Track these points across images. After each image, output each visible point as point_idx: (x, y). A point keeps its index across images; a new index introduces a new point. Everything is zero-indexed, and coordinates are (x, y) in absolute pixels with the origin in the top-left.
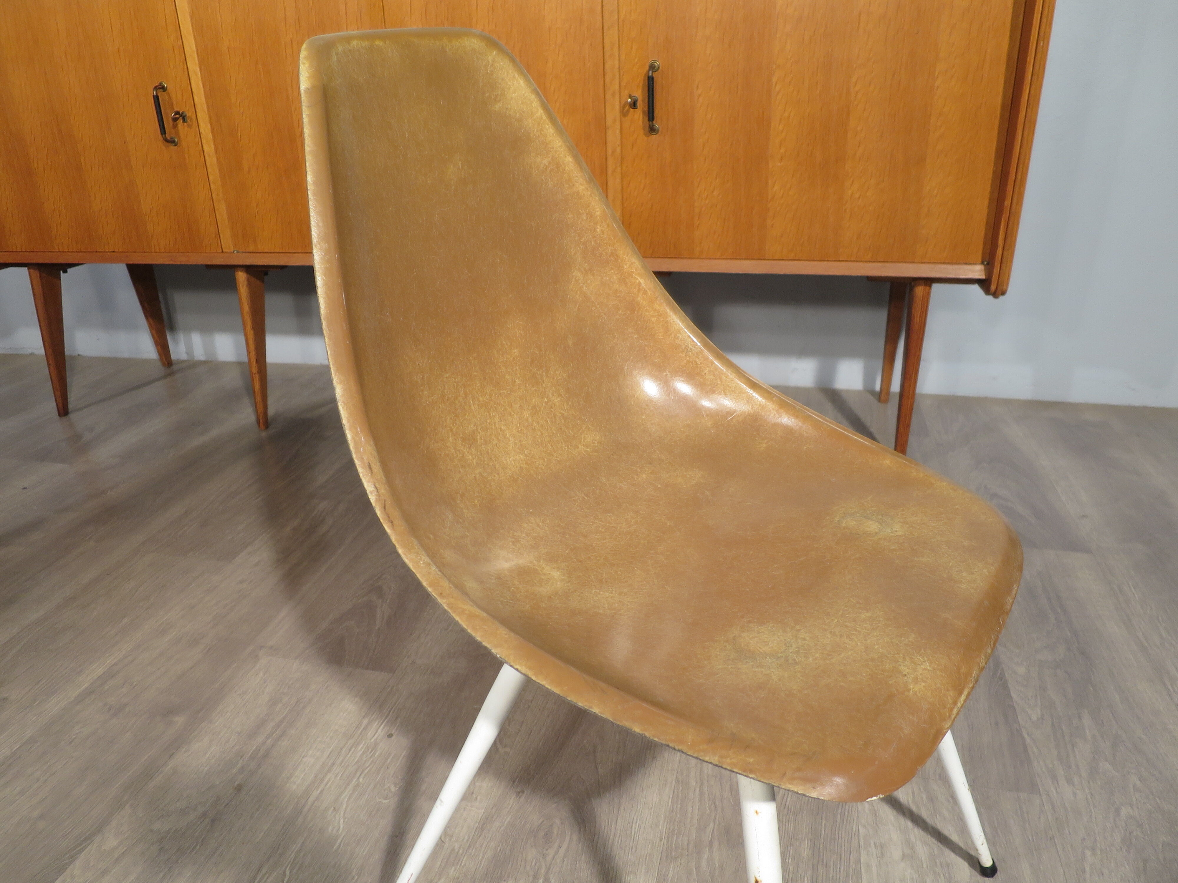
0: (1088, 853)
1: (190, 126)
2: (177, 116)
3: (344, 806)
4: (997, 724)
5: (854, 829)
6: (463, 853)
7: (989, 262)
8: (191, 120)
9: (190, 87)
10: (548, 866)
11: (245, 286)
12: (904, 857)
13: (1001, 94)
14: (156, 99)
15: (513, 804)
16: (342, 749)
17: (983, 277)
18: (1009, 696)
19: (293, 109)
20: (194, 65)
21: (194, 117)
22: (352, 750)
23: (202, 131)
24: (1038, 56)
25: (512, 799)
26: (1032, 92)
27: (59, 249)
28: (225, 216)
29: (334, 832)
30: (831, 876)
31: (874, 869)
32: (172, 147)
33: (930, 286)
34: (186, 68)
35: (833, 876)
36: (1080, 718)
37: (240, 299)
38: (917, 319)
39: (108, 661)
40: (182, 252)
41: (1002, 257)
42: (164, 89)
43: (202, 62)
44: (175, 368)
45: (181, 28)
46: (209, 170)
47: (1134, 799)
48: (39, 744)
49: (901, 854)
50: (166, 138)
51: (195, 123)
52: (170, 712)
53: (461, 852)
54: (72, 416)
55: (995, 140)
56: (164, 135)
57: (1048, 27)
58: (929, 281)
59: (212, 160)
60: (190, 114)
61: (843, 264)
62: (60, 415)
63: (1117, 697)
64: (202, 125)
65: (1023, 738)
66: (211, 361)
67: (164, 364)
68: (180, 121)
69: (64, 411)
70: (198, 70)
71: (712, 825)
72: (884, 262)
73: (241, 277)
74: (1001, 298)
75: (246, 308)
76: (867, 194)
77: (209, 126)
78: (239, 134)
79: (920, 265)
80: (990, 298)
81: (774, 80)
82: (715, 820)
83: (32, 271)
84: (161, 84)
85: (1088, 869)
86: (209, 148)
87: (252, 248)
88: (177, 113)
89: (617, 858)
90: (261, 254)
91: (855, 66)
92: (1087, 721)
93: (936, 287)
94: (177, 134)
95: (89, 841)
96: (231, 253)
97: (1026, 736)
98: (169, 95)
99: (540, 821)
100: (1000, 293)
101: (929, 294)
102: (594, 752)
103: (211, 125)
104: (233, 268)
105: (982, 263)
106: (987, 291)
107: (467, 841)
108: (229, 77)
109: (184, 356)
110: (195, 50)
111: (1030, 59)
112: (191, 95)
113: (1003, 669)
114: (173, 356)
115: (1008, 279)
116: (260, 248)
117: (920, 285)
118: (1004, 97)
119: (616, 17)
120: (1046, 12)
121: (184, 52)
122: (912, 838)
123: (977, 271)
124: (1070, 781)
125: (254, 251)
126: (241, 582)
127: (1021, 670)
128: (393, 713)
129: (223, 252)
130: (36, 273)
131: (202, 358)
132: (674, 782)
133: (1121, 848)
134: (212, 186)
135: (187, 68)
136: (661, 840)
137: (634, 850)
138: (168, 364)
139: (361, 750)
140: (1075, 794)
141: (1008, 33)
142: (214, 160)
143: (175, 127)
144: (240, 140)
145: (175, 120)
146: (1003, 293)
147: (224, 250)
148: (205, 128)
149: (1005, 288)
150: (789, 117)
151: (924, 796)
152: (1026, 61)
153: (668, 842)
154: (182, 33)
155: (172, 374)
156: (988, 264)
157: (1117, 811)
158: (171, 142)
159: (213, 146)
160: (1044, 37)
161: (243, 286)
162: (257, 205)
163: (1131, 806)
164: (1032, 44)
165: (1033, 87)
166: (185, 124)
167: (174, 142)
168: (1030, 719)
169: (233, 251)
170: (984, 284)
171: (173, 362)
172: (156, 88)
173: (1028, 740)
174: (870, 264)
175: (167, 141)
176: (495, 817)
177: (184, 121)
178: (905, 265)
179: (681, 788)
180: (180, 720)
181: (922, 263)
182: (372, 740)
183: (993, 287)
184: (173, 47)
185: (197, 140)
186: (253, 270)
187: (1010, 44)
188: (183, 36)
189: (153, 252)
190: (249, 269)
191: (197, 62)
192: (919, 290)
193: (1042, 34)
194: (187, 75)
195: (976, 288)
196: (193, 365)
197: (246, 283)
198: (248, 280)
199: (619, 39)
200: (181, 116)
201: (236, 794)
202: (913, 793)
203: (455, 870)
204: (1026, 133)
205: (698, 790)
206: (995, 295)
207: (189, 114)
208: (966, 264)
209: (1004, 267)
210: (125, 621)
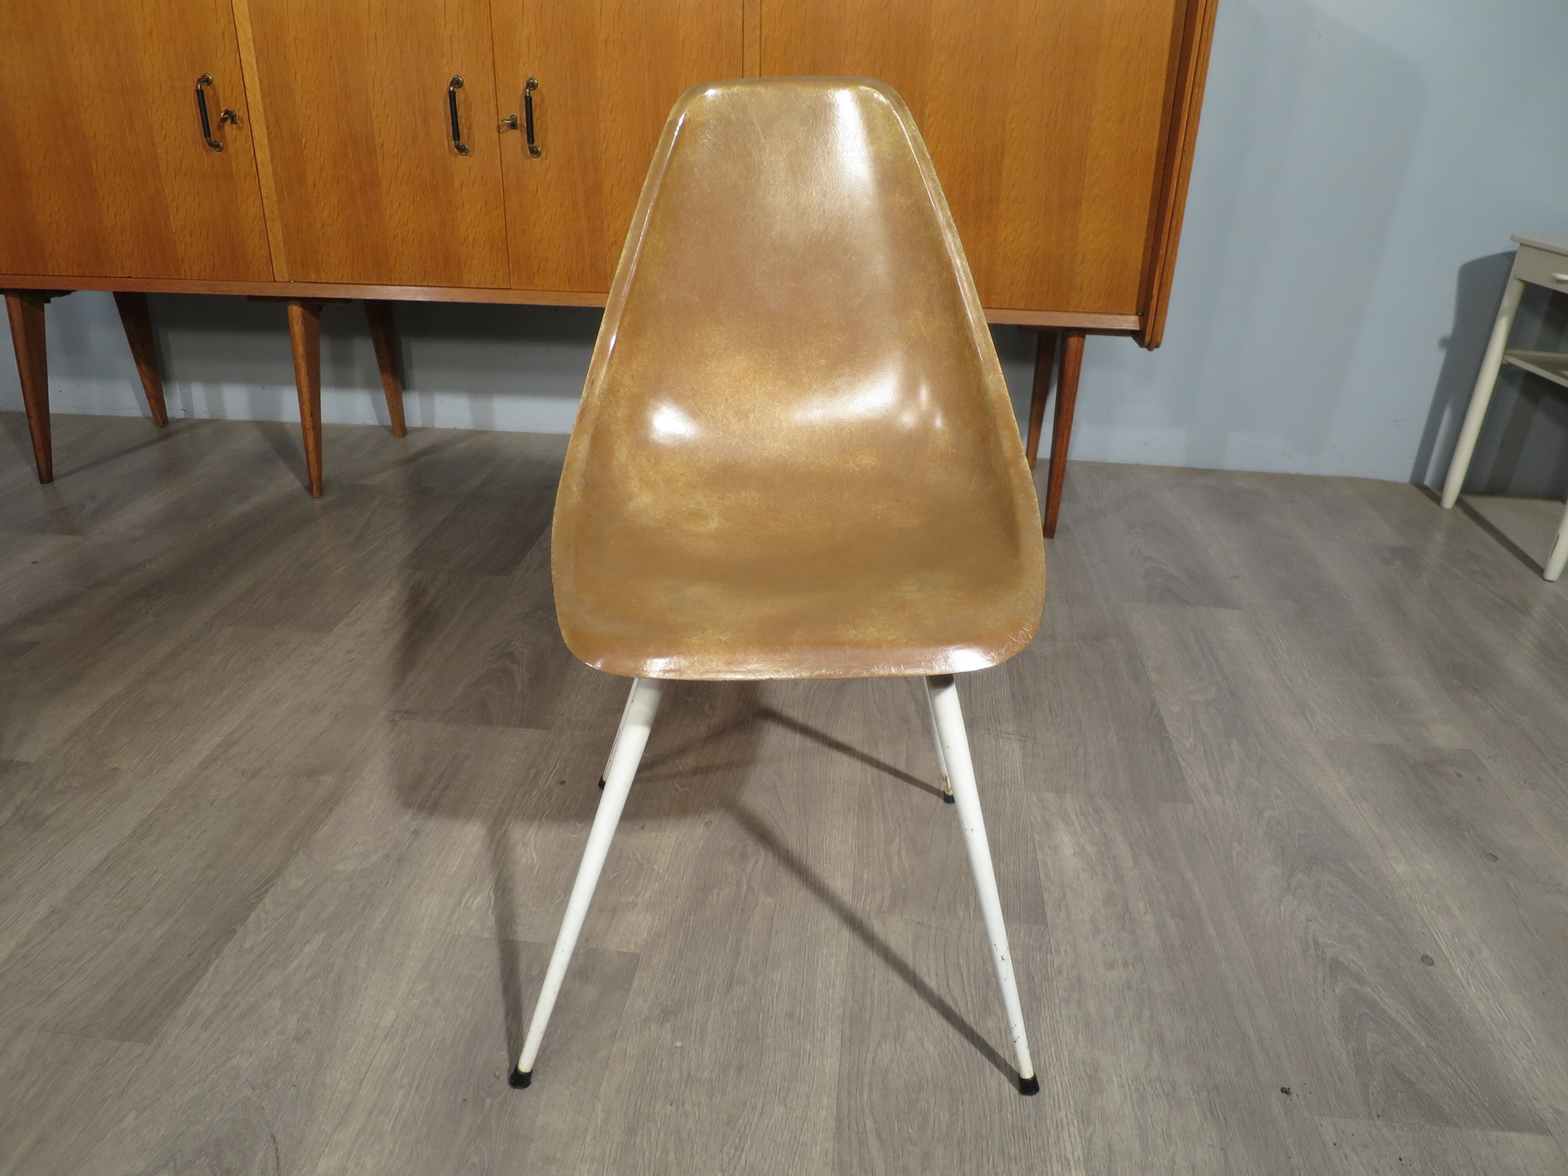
0: (1235, 844)
1: (240, 129)
2: (227, 116)
3: (533, 842)
4: (1154, 752)
5: (1029, 836)
6: (663, 872)
7: (1143, 312)
8: (242, 122)
9: (242, 83)
10: (749, 877)
11: (300, 323)
12: (1075, 854)
13: (1157, 139)
14: (200, 94)
15: (703, 832)
16: (515, 796)
17: (1138, 329)
18: (1164, 730)
19: (374, 114)
20: (248, 56)
21: (246, 119)
22: (527, 797)
23: (254, 134)
24: (1194, 102)
25: (701, 828)
26: (1188, 139)
27: (54, 272)
28: (280, 237)
29: (529, 862)
30: (1012, 870)
31: (1050, 864)
32: (216, 153)
33: (1084, 337)
34: (238, 58)
35: (1013, 871)
36: (1229, 745)
37: (293, 340)
38: (1070, 372)
39: (223, 731)
40: (221, 280)
41: (1157, 307)
42: (208, 82)
43: (259, 53)
44: (172, 428)
45: (235, 12)
46: (262, 183)
47: (1276, 804)
48: (174, 807)
49: (1073, 852)
50: (211, 142)
51: (246, 125)
52: (313, 773)
53: (661, 871)
54: (56, 483)
55: (1150, 186)
56: (208, 138)
57: (1203, 75)
58: (1083, 332)
59: (266, 170)
60: (241, 115)
61: (995, 311)
62: (42, 481)
63: (1263, 728)
64: (255, 127)
65: (1179, 762)
66: (219, 420)
67: (157, 423)
68: (229, 121)
69: (46, 476)
70: (254, 62)
71: (898, 838)
72: (1038, 310)
73: (295, 312)
74: (1155, 350)
75: (300, 349)
76: (1021, 237)
77: (265, 130)
78: (303, 141)
79: (1075, 314)
80: (1145, 350)
81: (927, 112)
82: (900, 835)
83: (12, 299)
84: (204, 76)
85: (1234, 855)
86: (263, 155)
87: (313, 278)
88: (227, 112)
89: (813, 868)
90: (325, 285)
91: (1011, 101)
92: (1235, 746)
93: (1088, 337)
94: (223, 136)
95: (271, 884)
96: (287, 282)
97: (1181, 761)
98: (214, 90)
99: (733, 844)
100: (1154, 345)
101: (1082, 345)
102: (775, 787)
103: (268, 128)
104: (287, 300)
105: (1137, 314)
106: (1141, 344)
107: (666, 863)
108: (294, 73)
109: (180, 415)
110: (251, 37)
111: (1186, 106)
112: (244, 92)
113: (1159, 709)
114: (170, 414)
115: (1163, 330)
116: (323, 277)
117: (1073, 336)
118: (1160, 143)
119: (758, 34)
120: (1201, 60)
121: (237, 38)
122: (1082, 841)
123: (1131, 322)
124: (1219, 793)
125: (316, 281)
126: (349, 652)
127: (1176, 709)
128: (560, 763)
129: (275, 281)
130: (15, 302)
131: (205, 416)
132: (857, 808)
133: (1263, 840)
134: (265, 201)
135: (240, 58)
136: (852, 852)
137: (828, 861)
138: (163, 422)
139: (536, 794)
140: (1224, 802)
141: (1164, 76)
142: (270, 170)
143: (220, 128)
144: (305, 148)
145: (224, 120)
146: (1157, 346)
147: (277, 279)
148: (260, 132)
149: (1159, 340)
150: (942, 152)
151: (1091, 809)
152: (1182, 108)
153: (859, 853)
154: (235, 17)
155: (169, 435)
156: (1142, 315)
157: (1261, 814)
158: (215, 146)
159: (268, 154)
160: (1199, 84)
161: (297, 323)
162: (322, 227)
163: (1273, 809)
164: (1188, 92)
165: (1189, 133)
166: (234, 126)
167: (218, 146)
168: (1185, 747)
169: (288, 280)
170: (1138, 336)
171: (169, 421)
172: (199, 81)
173: (1183, 764)
174: (1024, 312)
175: (211, 144)
176: (687, 843)
177: (233, 121)
178: (1058, 314)
179: (864, 812)
180: (328, 780)
181: (1077, 312)
182: (545, 787)
183: (1147, 339)
184: (223, 33)
185: (248, 146)
186: (312, 305)
187: (1166, 88)
188: (236, 21)
189: (182, 279)
190: (306, 303)
191: (253, 52)
192: (1073, 341)
193: (1197, 80)
194: (239, 67)
195: (1129, 341)
196: (192, 425)
197: (300, 319)
198: (303, 316)
199: (760, 58)
200: (231, 116)
201: (414, 838)
202: (1080, 807)
203: (659, 885)
204: (1181, 180)
205: (880, 813)
206: (1150, 347)
207: (240, 113)
208: (1121, 314)
209: (1158, 318)
210: (226, 692)
